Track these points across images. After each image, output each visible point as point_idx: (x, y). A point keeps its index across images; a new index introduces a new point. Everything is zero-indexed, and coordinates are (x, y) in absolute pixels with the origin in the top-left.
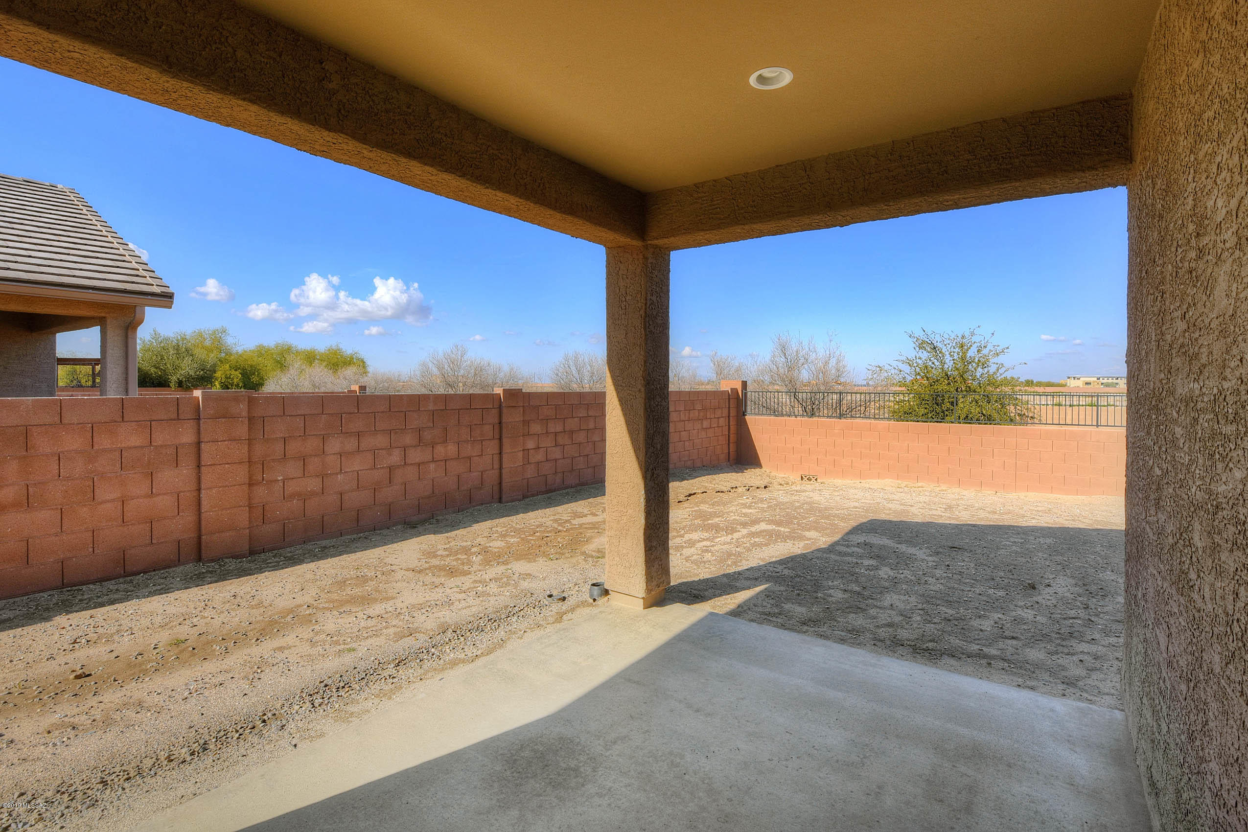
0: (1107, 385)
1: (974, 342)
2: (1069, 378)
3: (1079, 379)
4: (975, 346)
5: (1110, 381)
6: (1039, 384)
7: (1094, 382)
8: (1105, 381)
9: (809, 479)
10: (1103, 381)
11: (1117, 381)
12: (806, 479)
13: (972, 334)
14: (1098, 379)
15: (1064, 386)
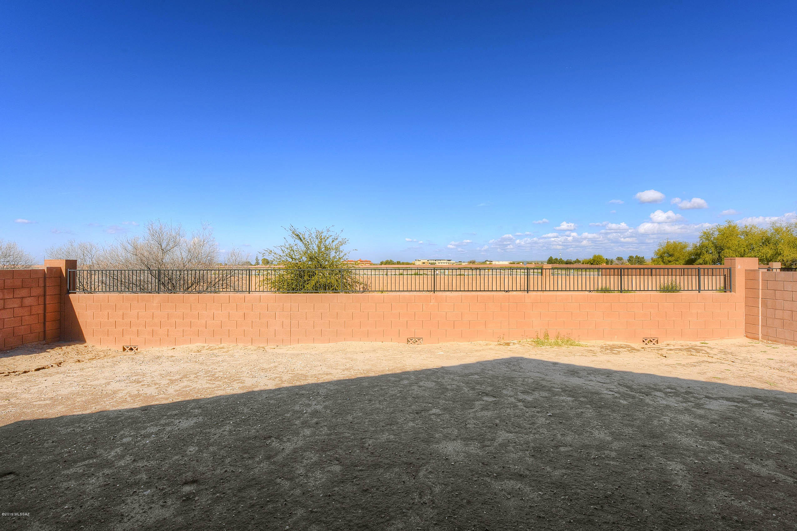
0: (432, 264)
1: (331, 236)
2: (416, 260)
3: (420, 261)
4: (331, 238)
5: (433, 262)
6: (403, 264)
7: (426, 262)
8: (431, 262)
9: (131, 349)
10: (430, 262)
11: (435, 262)
12: (127, 349)
13: (328, 230)
14: (428, 261)
15: (414, 264)
